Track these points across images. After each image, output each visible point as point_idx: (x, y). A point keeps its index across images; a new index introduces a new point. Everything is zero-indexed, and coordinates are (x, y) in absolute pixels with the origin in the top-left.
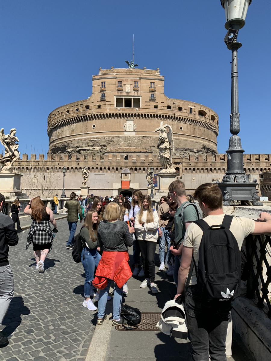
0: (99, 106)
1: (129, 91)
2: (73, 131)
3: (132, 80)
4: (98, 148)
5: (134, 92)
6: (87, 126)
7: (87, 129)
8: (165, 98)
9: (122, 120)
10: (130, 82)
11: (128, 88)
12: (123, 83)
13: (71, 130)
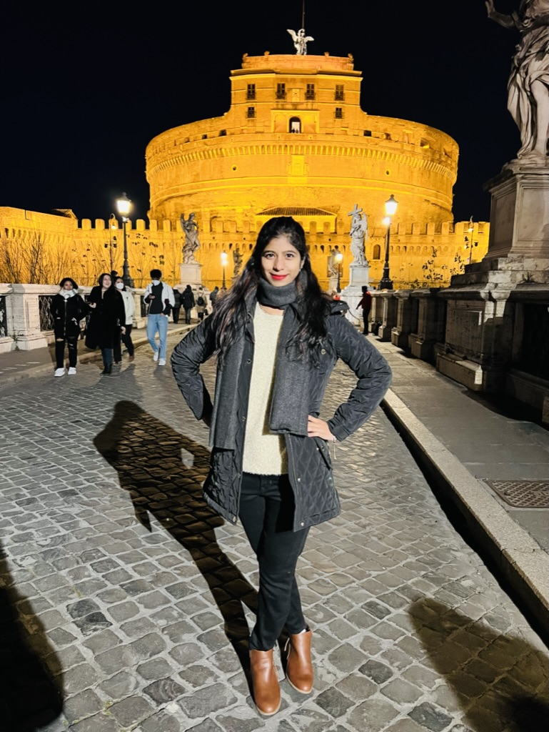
1: (298, 101)
2: (197, 175)
3: (302, 81)
5: (307, 104)
6: (221, 166)
7: (222, 172)
8: (361, 115)
9: (283, 157)
10: (299, 85)
11: (296, 95)
12: (287, 87)
13: (194, 173)
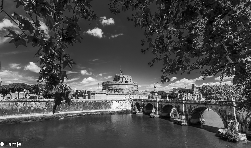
0: (122, 82)
2: (115, 86)
4: (121, 90)
6: (119, 86)
8: (132, 81)
9: (125, 85)
11: (127, 79)
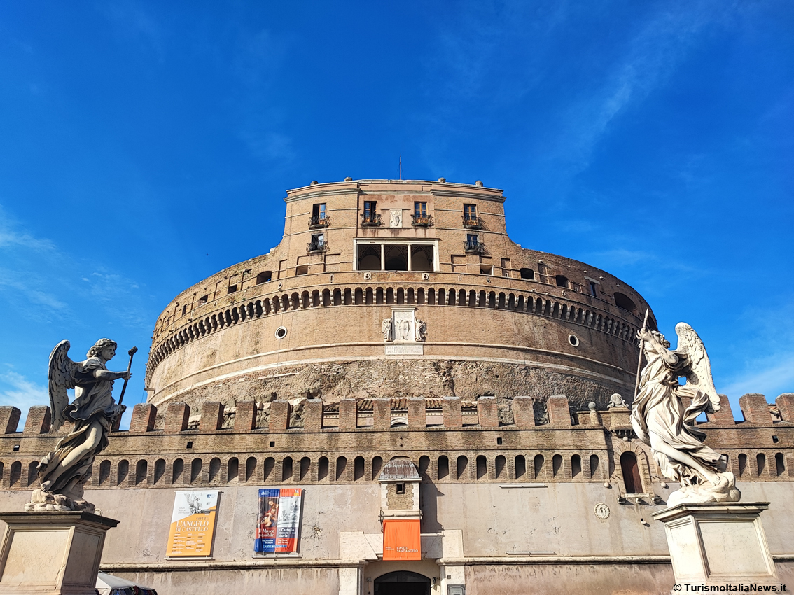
0: (302, 271)
1: (400, 226)
2: (213, 355)
3: (406, 199)
5: (416, 229)
6: (257, 334)
7: (257, 343)
8: (512, 247)
9: (376, 309)
11: (396, 218)
12: (380, 206)
13: (207, 354)
